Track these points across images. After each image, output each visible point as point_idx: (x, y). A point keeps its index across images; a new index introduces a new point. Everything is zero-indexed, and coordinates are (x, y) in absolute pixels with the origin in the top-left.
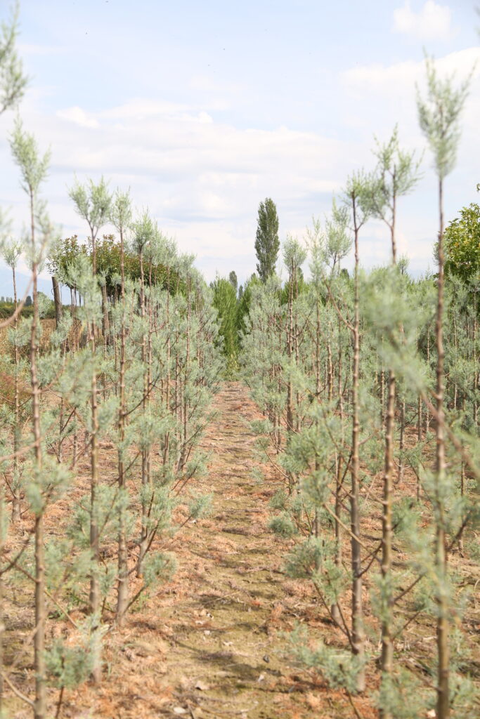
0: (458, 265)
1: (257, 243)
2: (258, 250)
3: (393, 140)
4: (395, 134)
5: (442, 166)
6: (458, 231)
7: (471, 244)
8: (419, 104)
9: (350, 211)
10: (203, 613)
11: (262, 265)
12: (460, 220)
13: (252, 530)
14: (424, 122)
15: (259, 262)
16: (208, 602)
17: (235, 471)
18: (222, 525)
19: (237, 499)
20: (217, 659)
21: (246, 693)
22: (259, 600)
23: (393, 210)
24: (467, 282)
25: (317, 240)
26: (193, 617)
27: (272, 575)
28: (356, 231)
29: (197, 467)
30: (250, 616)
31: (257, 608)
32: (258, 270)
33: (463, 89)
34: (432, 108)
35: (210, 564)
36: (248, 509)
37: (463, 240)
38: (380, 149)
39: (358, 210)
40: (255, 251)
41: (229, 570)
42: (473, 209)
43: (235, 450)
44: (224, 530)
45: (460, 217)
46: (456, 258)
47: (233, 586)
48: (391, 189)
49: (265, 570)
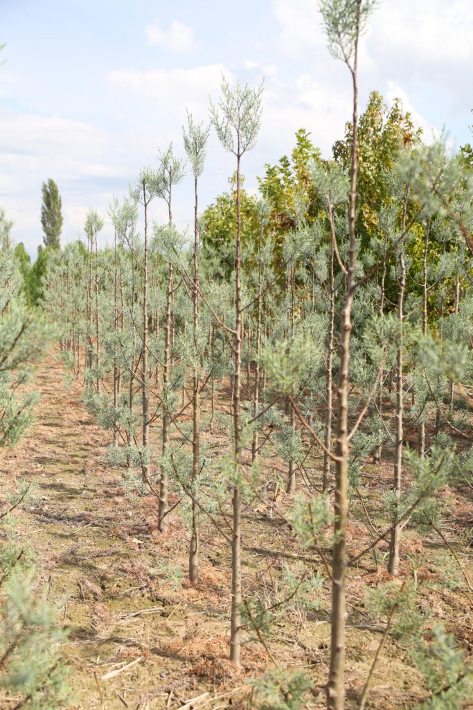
0: (214, 240)
1: (43, 218)
2: (44, 224)
3: (169, 151)
4: (171, 148)
5: (197, 171)
6: (213, 214)
7: (224, 224)
8: (184, 137)
9: (142, 193)
10: (39, 465)
11: (48, 238)
12: (216, 205)
13: (65, 423)
14: (187, 147)
15: (45, 235)
16: (42, 461)
17: (45, 390)
18: (43, 421)
19: (50, 407)
20: (53, 486)
21: (75, 500)
22: (76, 459)
23: (170, 193)
24: (219, 251)
25: (116, 212)
26: (32, 468)
27: (83, 446)
28: (146, 206)
29: (25, 375)
30: (71, 466)
31: (76, 462)
32: (44, 242)
33: (207, 132)
34: (191, 140)
35: (38, 442)
36: (60, 412)
37: (218, 221)
38: (162, 156)
39: (147, 192)
40: (41, 225)
41: (52, 445)
42: (225, 197)
43: (43, 377)
44: (44, 425)
45: (216, 203)
46: (212, 235)
47: (57, 452)
48: (169, 180)
49: (78, 444)
